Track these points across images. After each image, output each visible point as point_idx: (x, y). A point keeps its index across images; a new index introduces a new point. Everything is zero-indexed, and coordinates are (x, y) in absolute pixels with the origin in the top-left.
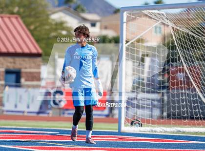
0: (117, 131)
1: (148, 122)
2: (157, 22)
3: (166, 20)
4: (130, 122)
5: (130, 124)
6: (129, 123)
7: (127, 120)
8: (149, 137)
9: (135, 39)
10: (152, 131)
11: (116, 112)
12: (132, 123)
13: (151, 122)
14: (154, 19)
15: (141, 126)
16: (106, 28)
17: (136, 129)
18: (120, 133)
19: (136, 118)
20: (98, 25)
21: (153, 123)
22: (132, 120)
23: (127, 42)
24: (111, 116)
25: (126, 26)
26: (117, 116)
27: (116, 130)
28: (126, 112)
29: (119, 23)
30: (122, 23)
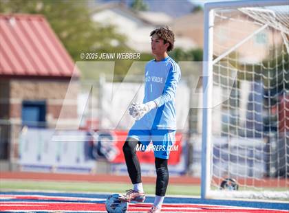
0: (200, 197)
1: (249, 182)
2: (261, 26)
3: (276, 22)
4: (220, 184)
5: (219, 187)
6: (218, 184)
7: (215, 180)
9: (227, 53)
10: (254, 197)
11: (197, 167)
13: (253, 183)
14: (257, 21)
15: (237, 189)
16: (180, 35)
18: (204, 200)
19: (228, 177)
21: (258, 184)
22: (224, 180)
23: (215, 57)
24: (187, 175)
25: (214, 32)
26: (198, 174)
27: (198, 195)
28: (214, 167)
29: (202, 27)
30: (207, 28)
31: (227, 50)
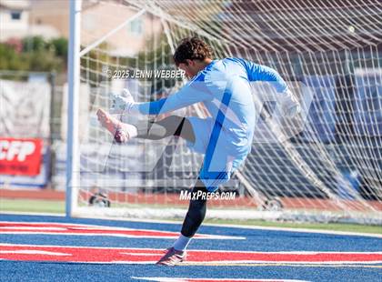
0: (64, 215)
1: (121, 198)
2: (136, 12)
3: (155, 7)
4: (88, 198)
5: (87, 203)
6: (85, 199)
7: (82, 194)
8: (125, 227)
9: (97, 43)
10: (129, 216)
11: (60, 179)
12: (92, 200)
13: (126, 199)
14: (133, 5)
15: (109, 205)
16: (39, 22)
17: (98, 212)
18: (69, 219)
19: (97, 191)
20: (25, 16)
21: (131, 199)
22: (92, 195)
23: (82, 48)
24: (49, 188)
25: (82, 17)
26: (61, 188)
27: (61, 212)
28: (81, 179)
29: (68, 12)
30: (73, 12)
31: (96, 40)
